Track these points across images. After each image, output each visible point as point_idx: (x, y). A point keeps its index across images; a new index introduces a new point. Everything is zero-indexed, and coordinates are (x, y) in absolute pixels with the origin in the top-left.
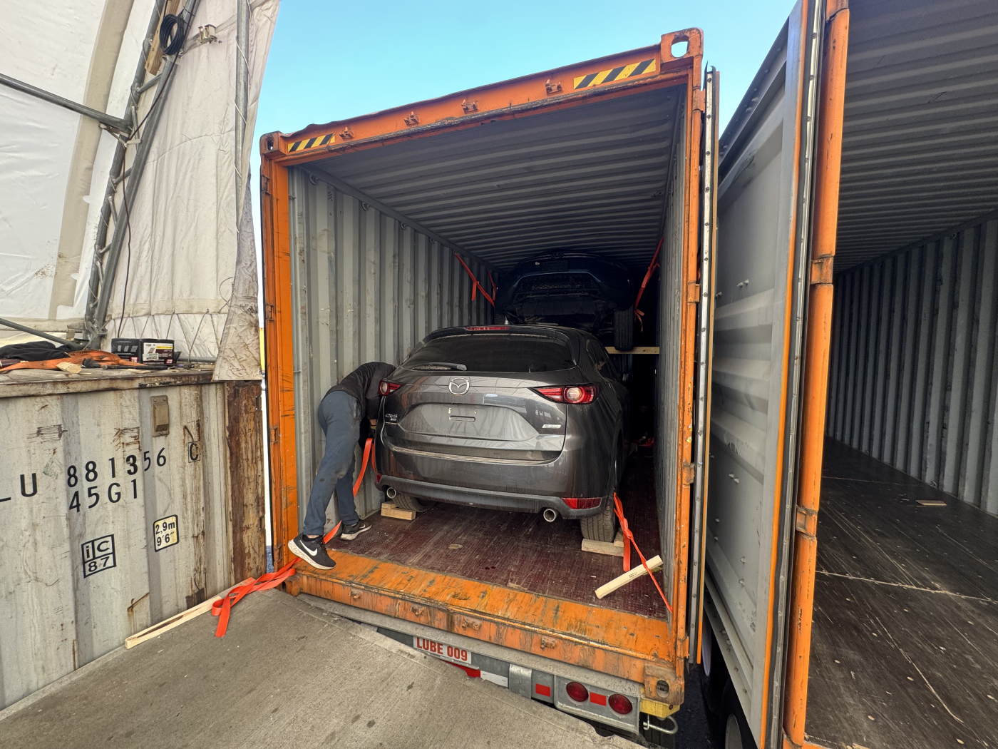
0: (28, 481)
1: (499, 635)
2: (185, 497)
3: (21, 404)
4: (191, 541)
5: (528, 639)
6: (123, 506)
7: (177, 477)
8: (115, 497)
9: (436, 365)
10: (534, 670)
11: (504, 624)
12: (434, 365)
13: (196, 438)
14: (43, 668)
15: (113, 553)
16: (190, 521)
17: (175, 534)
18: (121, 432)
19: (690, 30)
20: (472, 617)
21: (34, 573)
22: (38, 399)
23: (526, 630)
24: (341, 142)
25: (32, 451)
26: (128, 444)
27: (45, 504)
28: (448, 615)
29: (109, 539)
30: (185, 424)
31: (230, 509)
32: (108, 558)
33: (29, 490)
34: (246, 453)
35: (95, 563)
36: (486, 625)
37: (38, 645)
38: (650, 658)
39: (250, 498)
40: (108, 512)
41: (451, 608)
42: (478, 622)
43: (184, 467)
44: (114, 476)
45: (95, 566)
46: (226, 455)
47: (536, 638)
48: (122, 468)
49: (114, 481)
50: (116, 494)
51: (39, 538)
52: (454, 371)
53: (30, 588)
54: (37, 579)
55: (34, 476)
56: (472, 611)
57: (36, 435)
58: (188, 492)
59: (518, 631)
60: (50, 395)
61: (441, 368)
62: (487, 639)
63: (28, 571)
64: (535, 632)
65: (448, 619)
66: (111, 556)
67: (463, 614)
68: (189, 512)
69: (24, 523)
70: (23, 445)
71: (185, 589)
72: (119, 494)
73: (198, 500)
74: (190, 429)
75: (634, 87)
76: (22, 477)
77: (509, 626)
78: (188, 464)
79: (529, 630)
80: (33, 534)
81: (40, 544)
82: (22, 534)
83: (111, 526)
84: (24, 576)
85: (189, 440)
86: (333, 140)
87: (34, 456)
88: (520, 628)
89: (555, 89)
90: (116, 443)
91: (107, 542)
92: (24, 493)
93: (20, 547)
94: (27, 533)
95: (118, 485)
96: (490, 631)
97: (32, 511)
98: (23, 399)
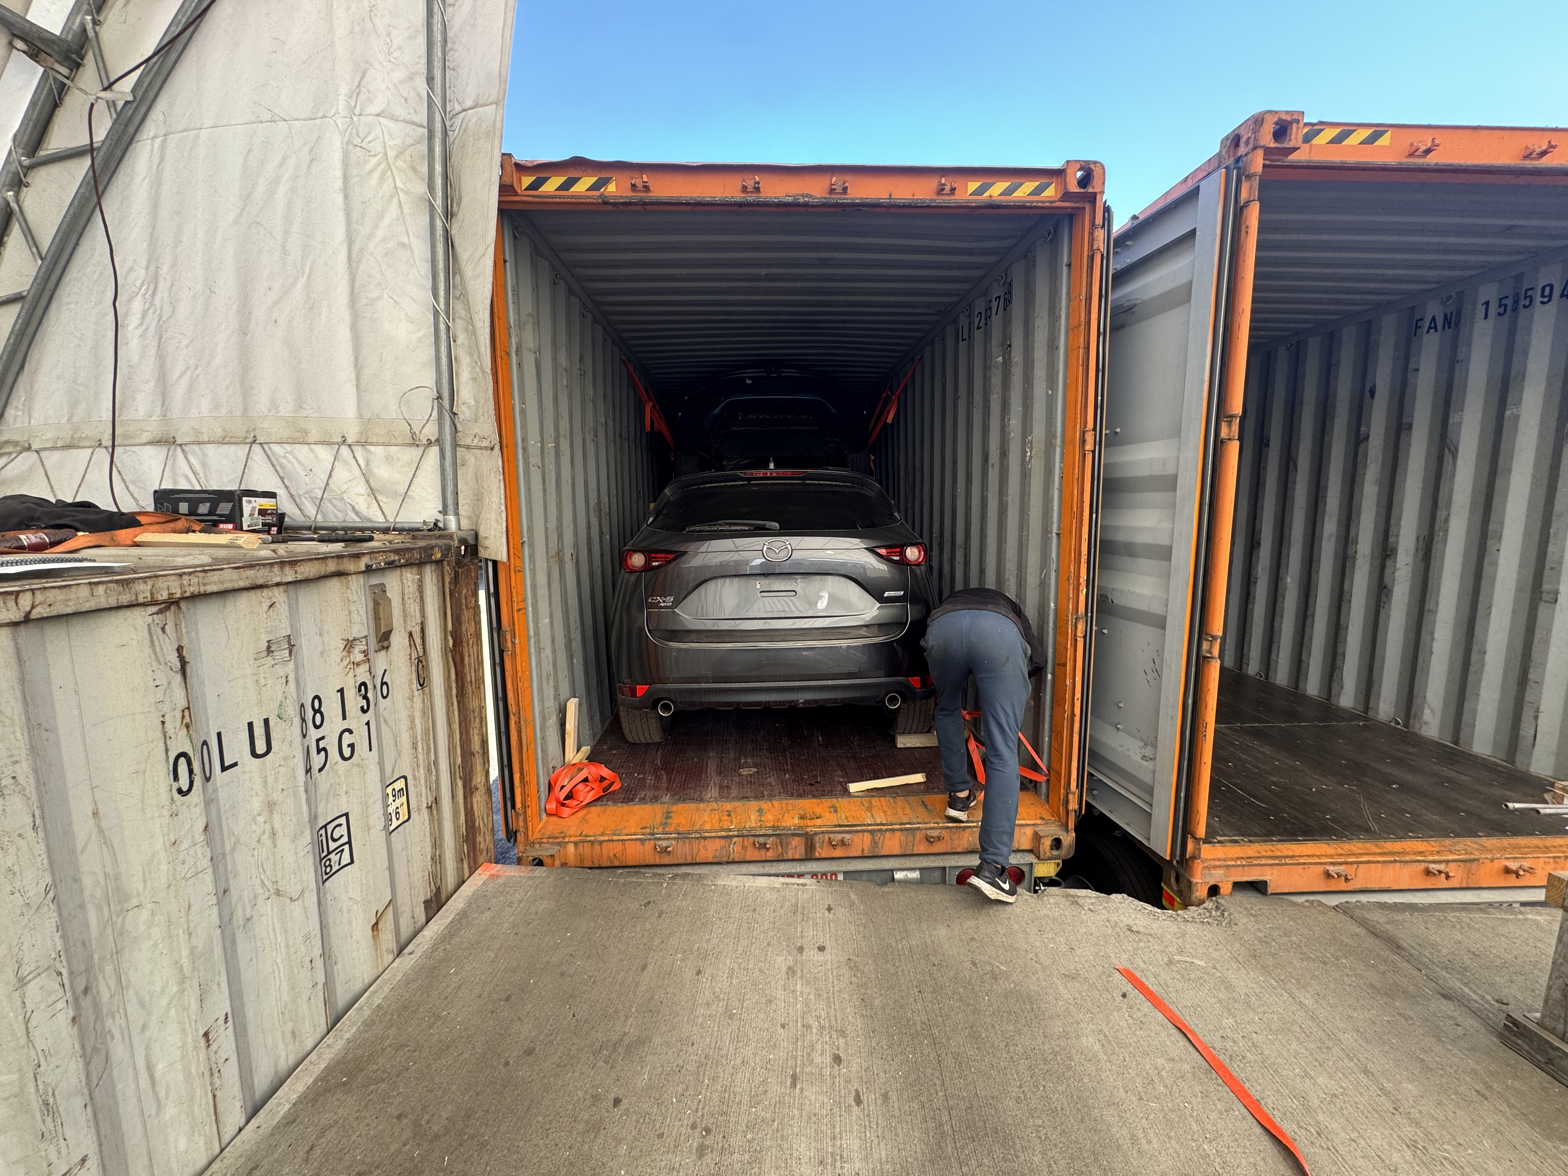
0: (259, 731)
1: (874, 844)
2: (415, 747)
3: (244, 601)
4: (425, 813)
5: (910, 838)
6: (358, 765)
7: (403, 715)
8: (347, 752)
9: (730, 524)
10: (920, 869)
11: (880, 830)
12: (726, 524)
13: (421, 654)
14: (293, 1033)
15: (349, 842)
16: (423, 782)
17: (405, 805)
18: (349, 645)
19: (1095, 163)
20: (839, 832)
21: (273, 883)
22: (265, 592)
23: (907, 829)
24: (627, 194)
25: (263, 682)
26: (358, 664)
27: (282, 769)
28: (807, 839)
29: (343, 820)
30: (409, 629)
31: (459, 760)
32: (342, 851)
33: (261, 748)
34: (470, 676)
35: (330, 860)
36: (857, 838)
37: (286, 998)
38: (1039, 822)
39: (476, 746)
40: (339, 777)
41: (809, 829)
42: (847, 836)
43: (411, 698)
44: (344, 718)
45: (330, 865)
46: (449, 676)
47: (919, 836)
48: (354, 702)
49: (345, 725)
50: (349, 746)
51: (277, 826)
52: (759, 531)
53: (269, 909)
54: (278, 893)
55: (266, 721)
56: (836, 826)
57: (265, 653)
58: (419, 737)
59: (898, 833)
60: (278, 585)
61: (739, 528)
62: (859, 854)
63: (266, 882)
64: (918, 829)
65: (806, 844)
66: (346, 847)
67: (828, 832)
68: (421, 768)
69: (257, 804)
70: (249, 671)
71: (421, 891)
72: (352, 746)
73: (428, 753)
74: (414, 635)
75: (1031, 207)
76: (250, 725)
77: (887, 830)
78: (416, 693)
79: (911, 829)
80: (269, 821)
81: (280, 834)
82: (254, 820)
83: (344, 799)
84: (261, 891)
85: (414, 655)
86: (612, 188)
87: (264, 689)
88: (901, 830)
89: (947, 189)
90: (345, 663)
91: (340, 825)
92: (254, 754)
93: (254, 843)
94: (261, 819)
95: (350, 731)
96: (861, 843)
97: (266, 782)
98: (245, 593)
